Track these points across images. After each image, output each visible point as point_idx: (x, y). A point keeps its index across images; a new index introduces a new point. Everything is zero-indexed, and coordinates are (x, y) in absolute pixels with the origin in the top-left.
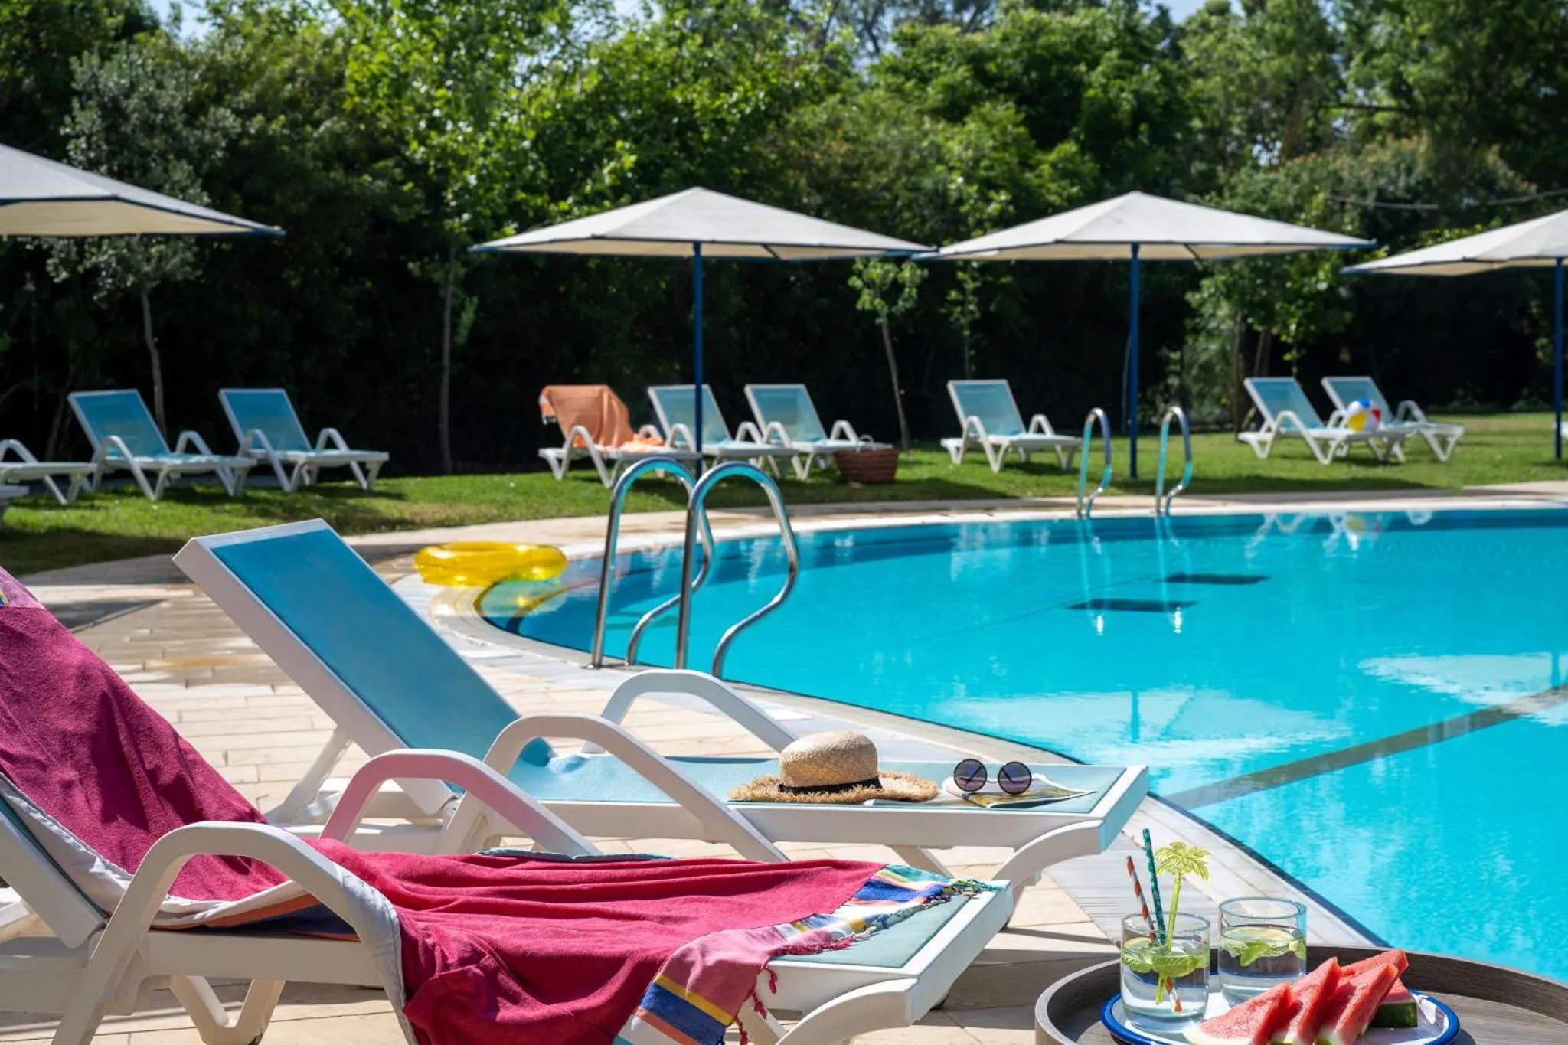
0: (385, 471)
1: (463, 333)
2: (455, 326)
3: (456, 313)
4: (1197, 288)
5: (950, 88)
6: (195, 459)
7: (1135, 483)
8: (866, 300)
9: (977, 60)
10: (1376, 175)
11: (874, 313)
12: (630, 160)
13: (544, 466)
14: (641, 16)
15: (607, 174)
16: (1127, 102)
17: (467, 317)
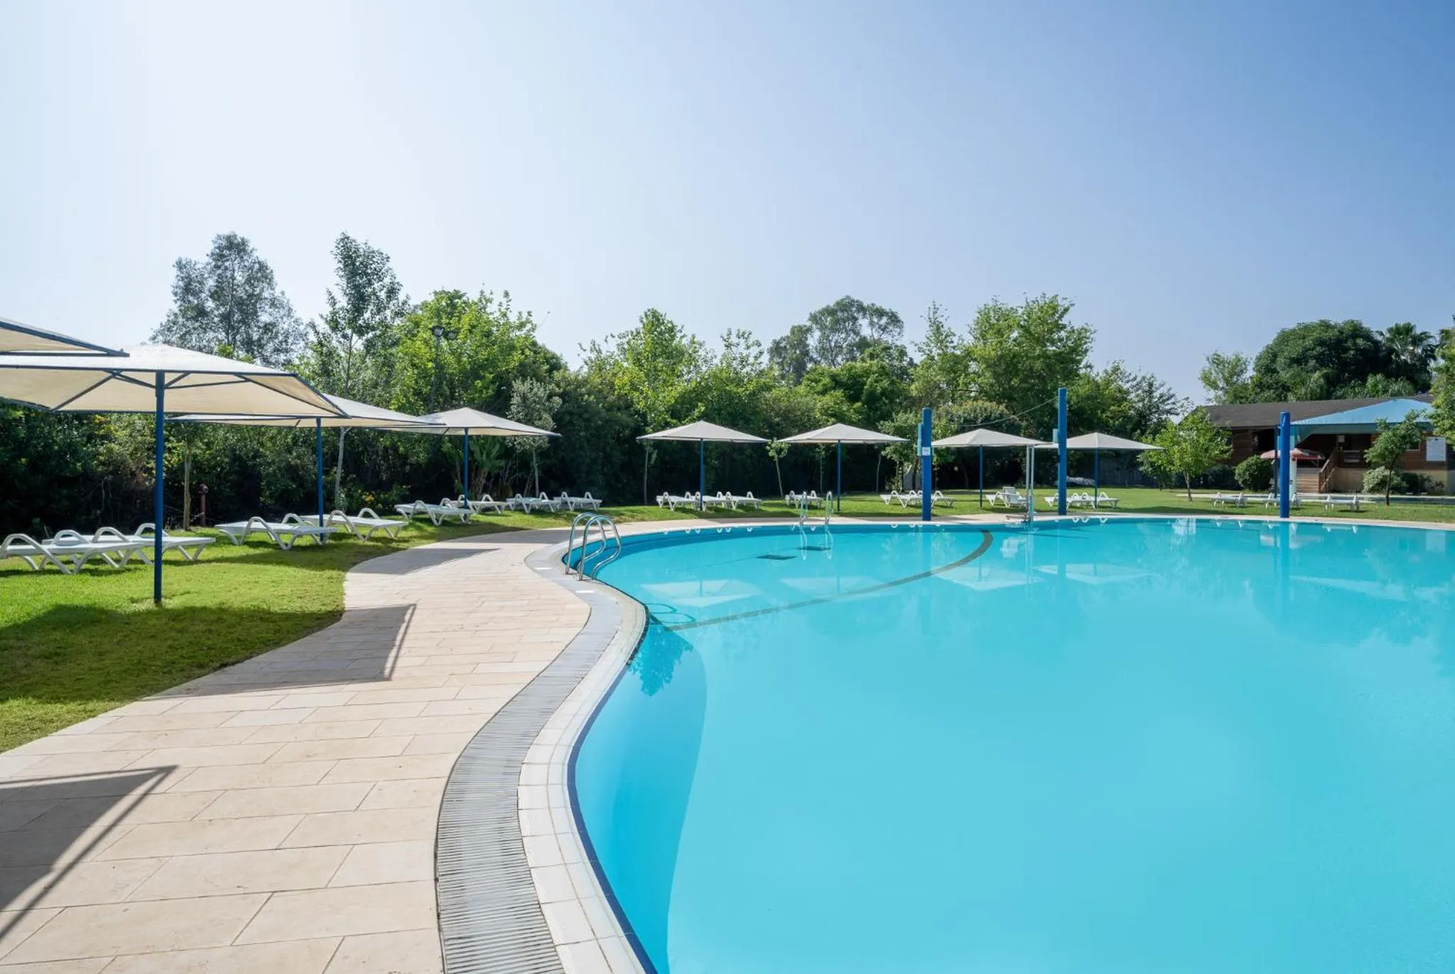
0: (602, 505)
1: (652, 462)
2: (649, 460)
3: (650, 455)
4: (885, 450)
5: (824, 385)
6: (544, 501)
7: (839, 513)
8: (772, 453)
9: (834, 377)
10: (964, 413)
11: (773, 457)
12: (703, 409)
13: (657, 504)
14: (719, 364)
15: (696, 413)
16: (879, 390)
17: (654, 456)
